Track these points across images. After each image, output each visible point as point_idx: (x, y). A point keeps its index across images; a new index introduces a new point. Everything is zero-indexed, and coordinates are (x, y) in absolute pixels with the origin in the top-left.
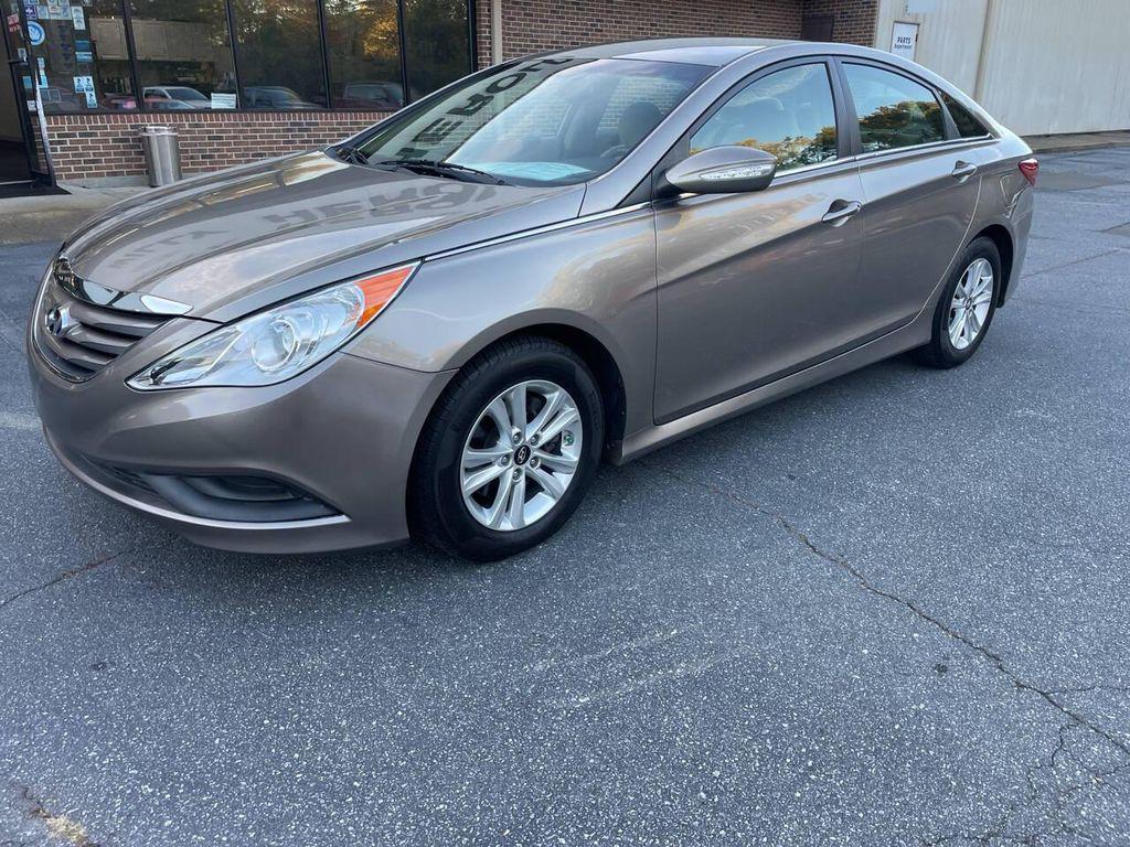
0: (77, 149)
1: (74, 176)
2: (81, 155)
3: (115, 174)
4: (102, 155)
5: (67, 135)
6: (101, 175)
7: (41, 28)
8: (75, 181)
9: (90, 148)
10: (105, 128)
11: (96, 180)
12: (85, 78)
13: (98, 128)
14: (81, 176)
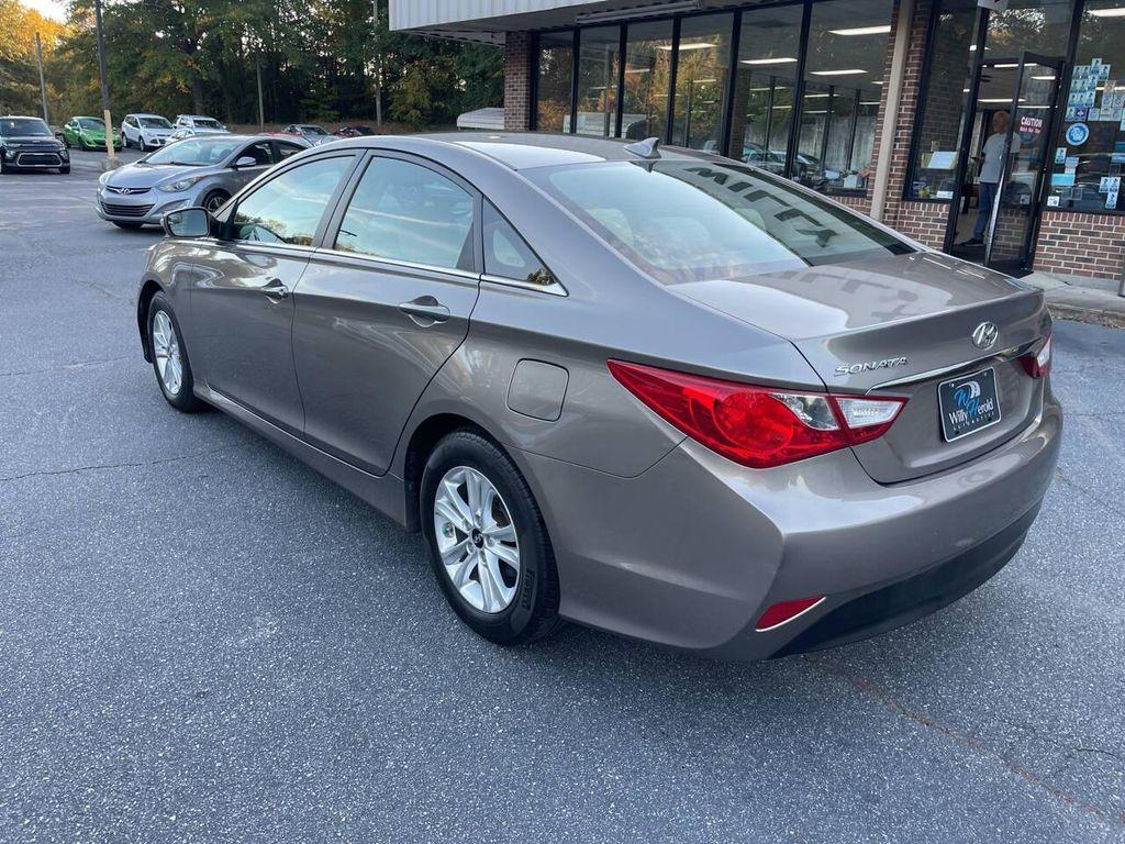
0: (1074, 245)
1: (1062, 271)
2: (1076, 252)
3: (1103, 276)
4: (1096, 255)
5: (1069, 232)
6: (1088, 274)
7: (1087, 130)
8: (1061, 275)
9: (1087, 247)
10: (1111, 229)
11: (1082, 278)
12: (1113, 179)
13: (1102, 228)
14: (1069, 272)
